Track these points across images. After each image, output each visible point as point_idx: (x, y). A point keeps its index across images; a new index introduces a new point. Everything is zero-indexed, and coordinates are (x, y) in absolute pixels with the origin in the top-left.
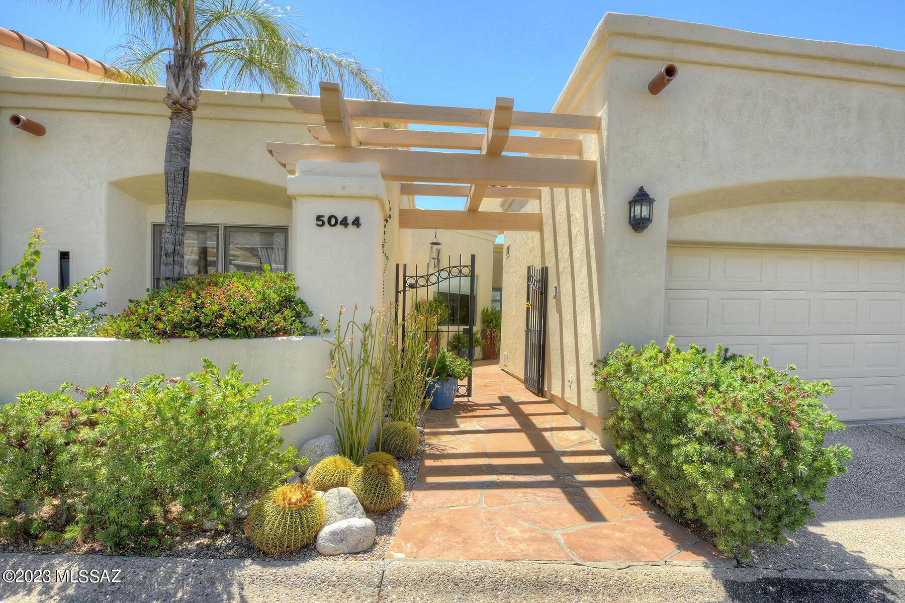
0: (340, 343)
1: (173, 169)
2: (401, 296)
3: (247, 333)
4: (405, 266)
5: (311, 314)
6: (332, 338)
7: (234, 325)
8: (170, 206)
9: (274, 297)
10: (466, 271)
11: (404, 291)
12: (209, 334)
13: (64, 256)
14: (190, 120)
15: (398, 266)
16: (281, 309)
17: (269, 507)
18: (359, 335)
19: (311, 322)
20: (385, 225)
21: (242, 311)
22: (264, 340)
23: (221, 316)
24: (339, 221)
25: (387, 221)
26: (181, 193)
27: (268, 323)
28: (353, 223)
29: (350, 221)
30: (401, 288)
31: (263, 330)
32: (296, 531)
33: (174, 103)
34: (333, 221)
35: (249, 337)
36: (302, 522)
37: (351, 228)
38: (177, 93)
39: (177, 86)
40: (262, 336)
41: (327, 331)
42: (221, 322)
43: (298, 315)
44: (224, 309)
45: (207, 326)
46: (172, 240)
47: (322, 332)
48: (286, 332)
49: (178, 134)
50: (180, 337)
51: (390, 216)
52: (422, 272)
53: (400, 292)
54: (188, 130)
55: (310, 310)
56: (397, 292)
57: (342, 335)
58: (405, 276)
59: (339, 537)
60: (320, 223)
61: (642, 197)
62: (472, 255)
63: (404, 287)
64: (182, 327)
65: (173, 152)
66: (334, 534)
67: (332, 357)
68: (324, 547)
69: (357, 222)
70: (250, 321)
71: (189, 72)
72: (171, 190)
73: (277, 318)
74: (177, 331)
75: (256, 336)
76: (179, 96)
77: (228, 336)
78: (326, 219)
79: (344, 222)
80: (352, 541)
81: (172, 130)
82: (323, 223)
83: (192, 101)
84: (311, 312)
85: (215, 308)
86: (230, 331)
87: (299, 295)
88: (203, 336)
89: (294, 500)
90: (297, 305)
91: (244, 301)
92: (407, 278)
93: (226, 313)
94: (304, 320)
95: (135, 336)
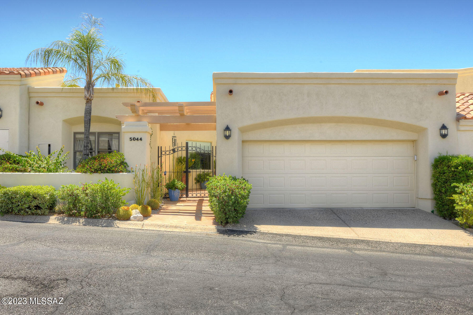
0: (136, 175)
1: (87, 120)
2: (160, 158)
3: (113, 172)
4: (161, 147)
5: (128, 166)
6: (134, 173)
7: (109, 170)
8: (86, 131)
9: (119, 162)
10: (184, 148)
11: (161, 156)
12: (103, 172)
13: (49, 145)
14: (91, 103)
15: (158, 147)
16: (121, 165)
17: (120, 210)
18: (141, 173)
19: (129, 169)
20: (151, 137)
21: (111, 165)
22: (117, 174)
23: (106, 167)
24: (136, 139)
25: (151, 135)
26: (89, 127)
27: (118, 169)
28: (140, 140)
29: (139, 139)
30: (160, 155)
31: (116, 171)
32: (126, 214)
33: (87, 99)
34: (134, 139)
35: (113, 173)
36: (127, 213)
37: (139, 141)
38: (88, 96)
39: (88, 94)
40: (116, 173)
41: (133, 171)
42: (106, 169)
43: (125, 167)
44: (107, 165)
45: (103, 170)
46: (86, 142)
47: (132, 171)
48: (122, 172)
49: (88, 109)
50: (96, 173)
51: (152, 134)
52: (168, 149)
53: (160, 157)
54: (91, 106)
55: (128, 165)
56: (159, 157)
57: (137, 172)
58: (161, 151)
59: (135, 218)
60: (131, 140)
61: (227, 128)
62: (186, 142)
63: (161, 155)
64: (97, 170)
65: (87, 114)
66: (134, 217)
67: (134, 178)
68: (132, 219)
69: (141, 139)
70: (113, 169)
71: (91, 89)
72: (86, 126)
73: (120, 168)
74: (96, 171)
75: (115, 173)
76: (88, 97)
77: (108, 173)
78: (132, 139)
79: (137, 139)
80: (138, 219)
81: (86, 107)
82: (132, 140)
83: (92, 98)
84: (129, 166)
85: (105, 165)
86: (109, 171)
87: (125, 161)
88: (102, 172)
89: (126, 209)
90: (125, 164)
91: (111, 163)
92: (162, 152)
93: (107, 167)
94: (127, 168)
95: (85, 172)
